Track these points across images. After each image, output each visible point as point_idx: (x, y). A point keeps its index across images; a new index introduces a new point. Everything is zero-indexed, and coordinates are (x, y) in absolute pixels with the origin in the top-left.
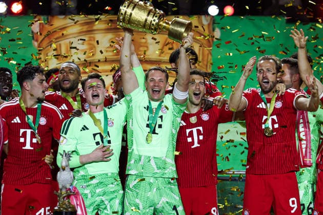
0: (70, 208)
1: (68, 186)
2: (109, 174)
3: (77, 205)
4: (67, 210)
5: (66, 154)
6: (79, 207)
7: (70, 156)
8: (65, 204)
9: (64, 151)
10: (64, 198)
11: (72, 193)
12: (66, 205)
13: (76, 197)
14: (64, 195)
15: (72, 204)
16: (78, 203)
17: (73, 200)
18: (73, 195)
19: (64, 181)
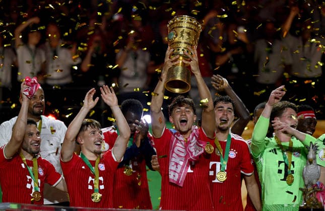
1: (314, 182)
2: (286, 205)
4: (315, 207)
5: (313, 146)
7: (316, 149)
8: (312, 201)
9: (311, 143)
10: (310, 195)
11: (319, 190)
12: (314, 202)
13: (323, 195)
14: (311, 191)
15: (319, 201)
17: (320, 197)
18: (320, 192)
19: (310, 176)
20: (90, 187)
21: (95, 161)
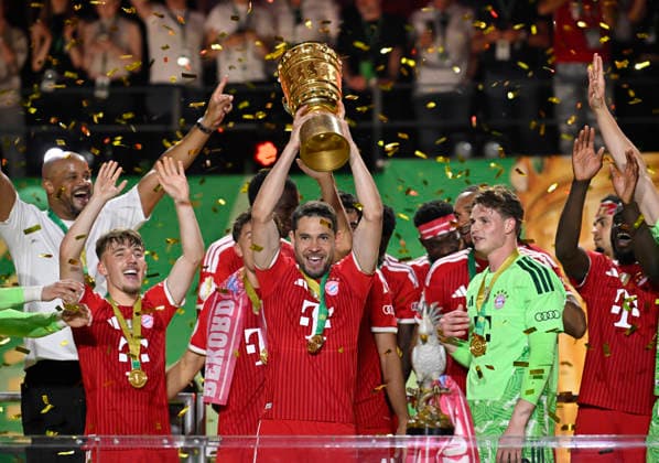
0: (438, 420)
1: (435, 376)
3: (455, 415)
4: (434, 424)
5: (428, 309)
6: (458, 420)
8: (430, 412)
10: (427, 401)
11: (443, 391)
12: (432, 415)
13: (453, 400)
14: (428, 395)
15: (444, 412)
16: (457, 412)
17: (447, 405)
18: (447, 394)
19: (425, 365)
20: (123, 358)
21: (132, 308)
